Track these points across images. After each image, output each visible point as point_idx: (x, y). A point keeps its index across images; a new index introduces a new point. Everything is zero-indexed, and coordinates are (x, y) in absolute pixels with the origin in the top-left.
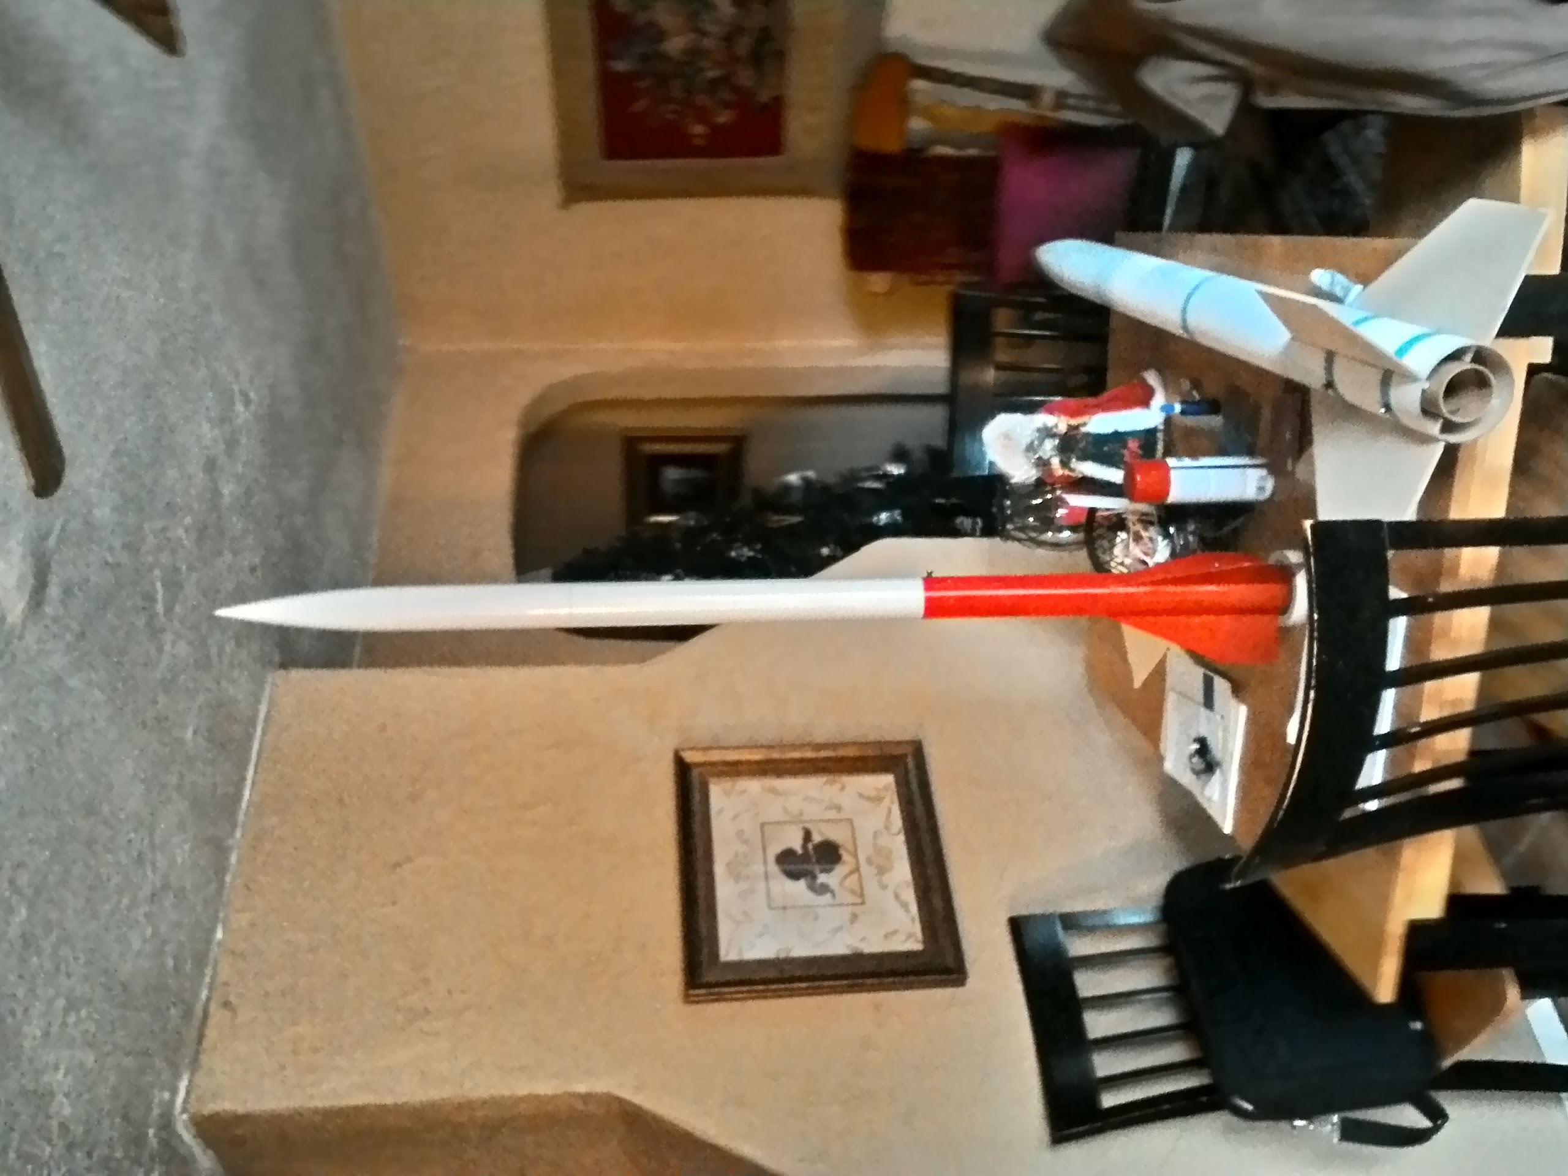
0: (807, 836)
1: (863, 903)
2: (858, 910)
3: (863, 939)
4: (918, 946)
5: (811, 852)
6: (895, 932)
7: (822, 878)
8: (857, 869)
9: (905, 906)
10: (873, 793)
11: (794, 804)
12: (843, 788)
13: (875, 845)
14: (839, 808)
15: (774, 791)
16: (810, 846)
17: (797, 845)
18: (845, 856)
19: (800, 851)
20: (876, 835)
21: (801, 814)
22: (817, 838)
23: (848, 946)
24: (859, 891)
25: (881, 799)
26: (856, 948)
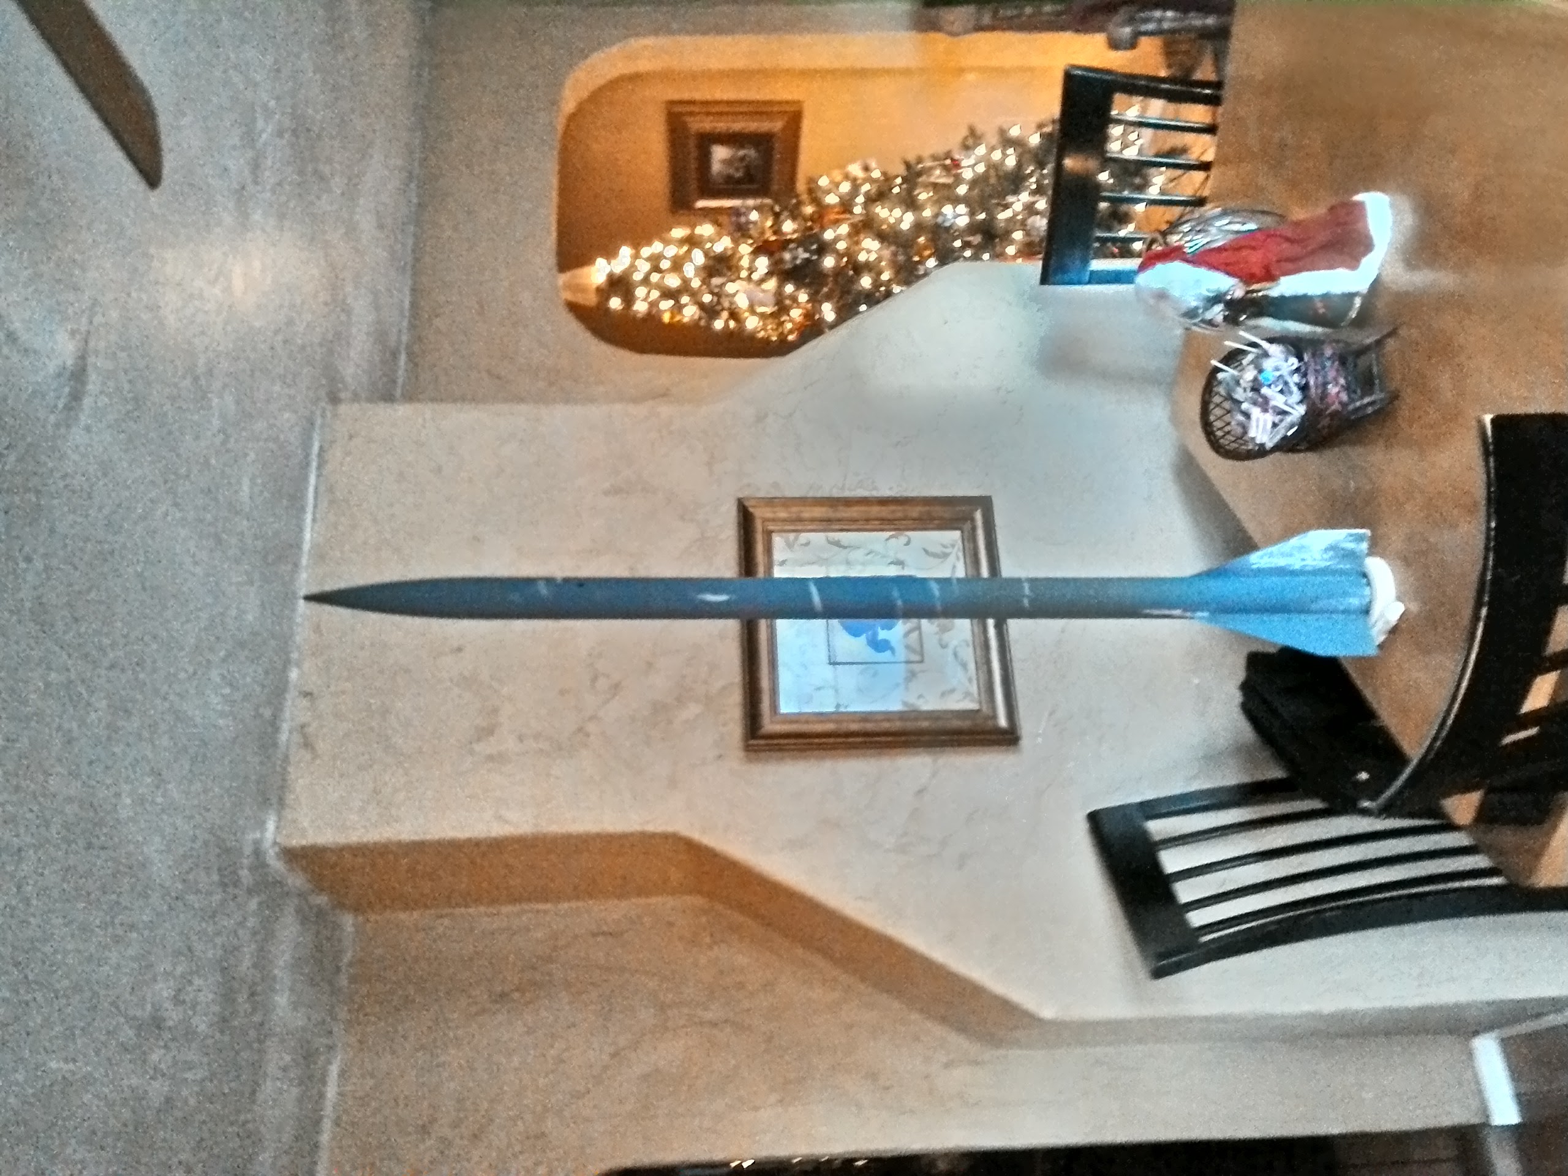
1: (922, 662)
2: (916, 667)
3: (920, 696)
4: (975, 706)
6: (952, 692)
7: (882, 633)
8: (918, 627)
9: (964, 666)
10: (938, 549)
11: (859, 559)
12: (911, 544)
14: (903, 565)
15: (837, 544)
21: (864, 569)
23: (905, 704)
24: (918, 648)
25: (945, 556)
26: (912, 705)
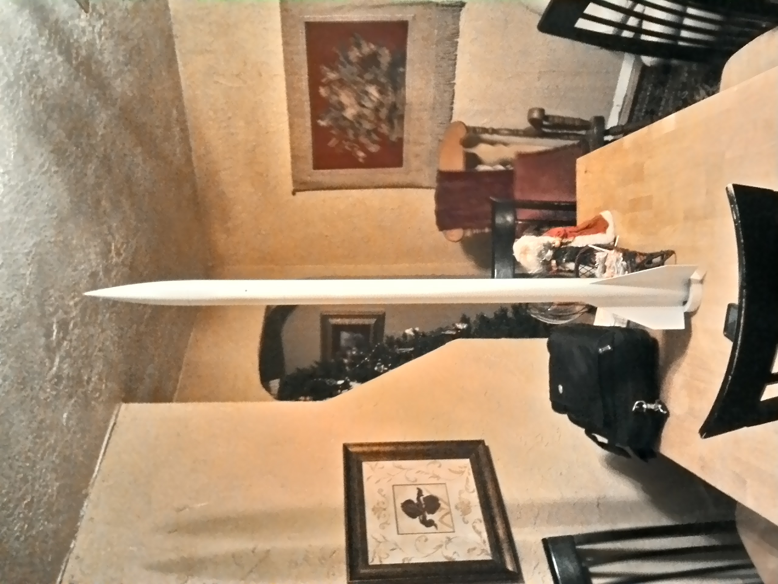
0: (420, 493)
1: (454, 532)
2: (451, 535)
3: (455, 553)
4: (489, 558)
5: (423, 502)
6: (474, 549)
7: (429, 517)
8: (449, 513)
9: (479, 533)
10: (458, 470)
11: (412, 475)
12: (440, 466)
13: (460, 498)
14: (438, 477)
15: (400, 467)
16: (421, 498)
17: (413, 497)
18: (443, 505)
19: (416, 501)
20: (460, 492)
21: (416, 481)
22: (425, 494)
23: (446, 557)
24: (452, 525)
25: (462, 472)
26: (451, 558)
